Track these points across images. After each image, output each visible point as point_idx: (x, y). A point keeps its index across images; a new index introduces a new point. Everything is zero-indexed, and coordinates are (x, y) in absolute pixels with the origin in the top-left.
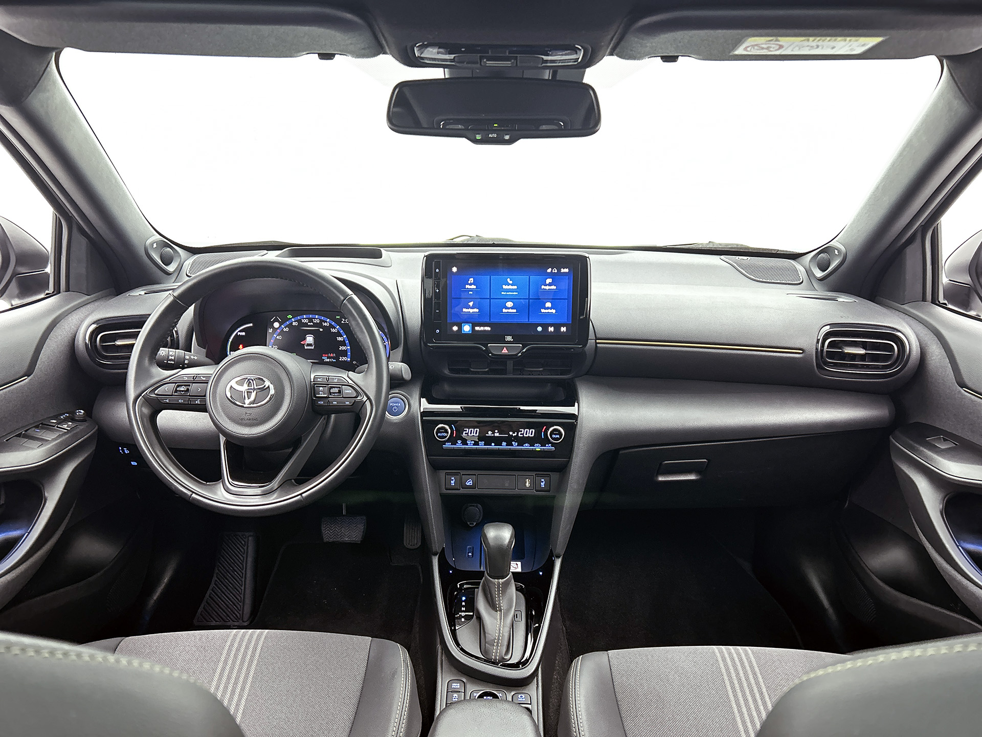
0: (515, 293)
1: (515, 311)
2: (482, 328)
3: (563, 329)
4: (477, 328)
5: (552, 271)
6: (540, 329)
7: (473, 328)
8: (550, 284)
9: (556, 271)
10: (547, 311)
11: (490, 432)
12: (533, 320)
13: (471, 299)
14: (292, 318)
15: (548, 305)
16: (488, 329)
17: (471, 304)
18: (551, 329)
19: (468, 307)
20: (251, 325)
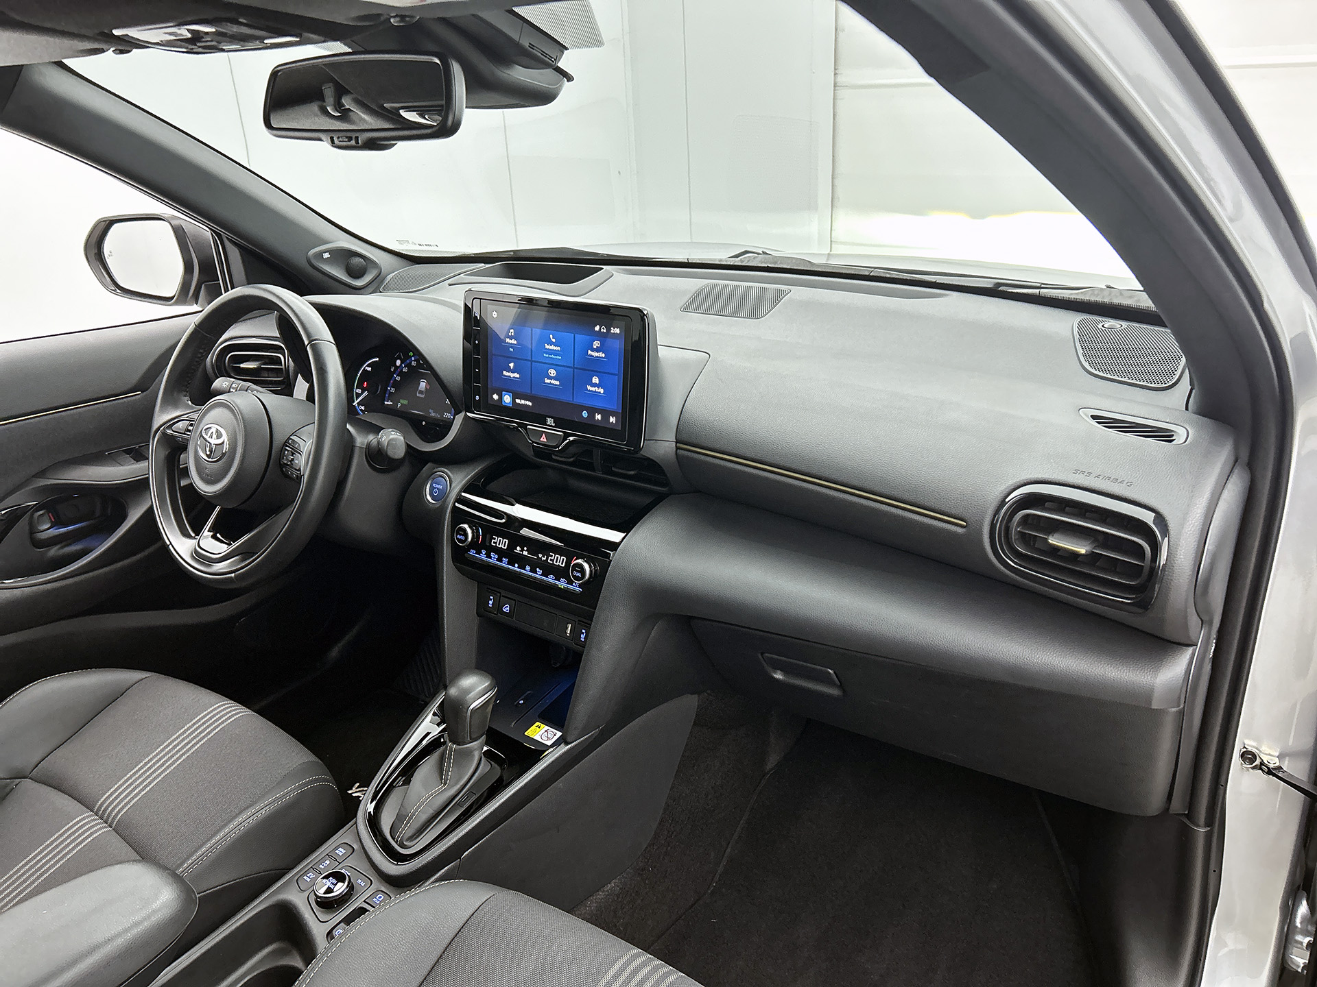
0: (558, 357)
1: (558, 383)
2: (523, 402)
3: (612, 420)
4: (518, 401)
5: (600, 329)
6: (585, 414)
7: (514, 400)
8: (598, 350)
9: (605, 331)
10: (593, 389)
11: (518, 548)
12: (579, 400)
13: (511, 359)
14: (413, 356)
15: (595, 380)
16: (529, 403)
17: (512, 365)
18: (598, 417)
19: (509, 370)
20: (378, 359)
